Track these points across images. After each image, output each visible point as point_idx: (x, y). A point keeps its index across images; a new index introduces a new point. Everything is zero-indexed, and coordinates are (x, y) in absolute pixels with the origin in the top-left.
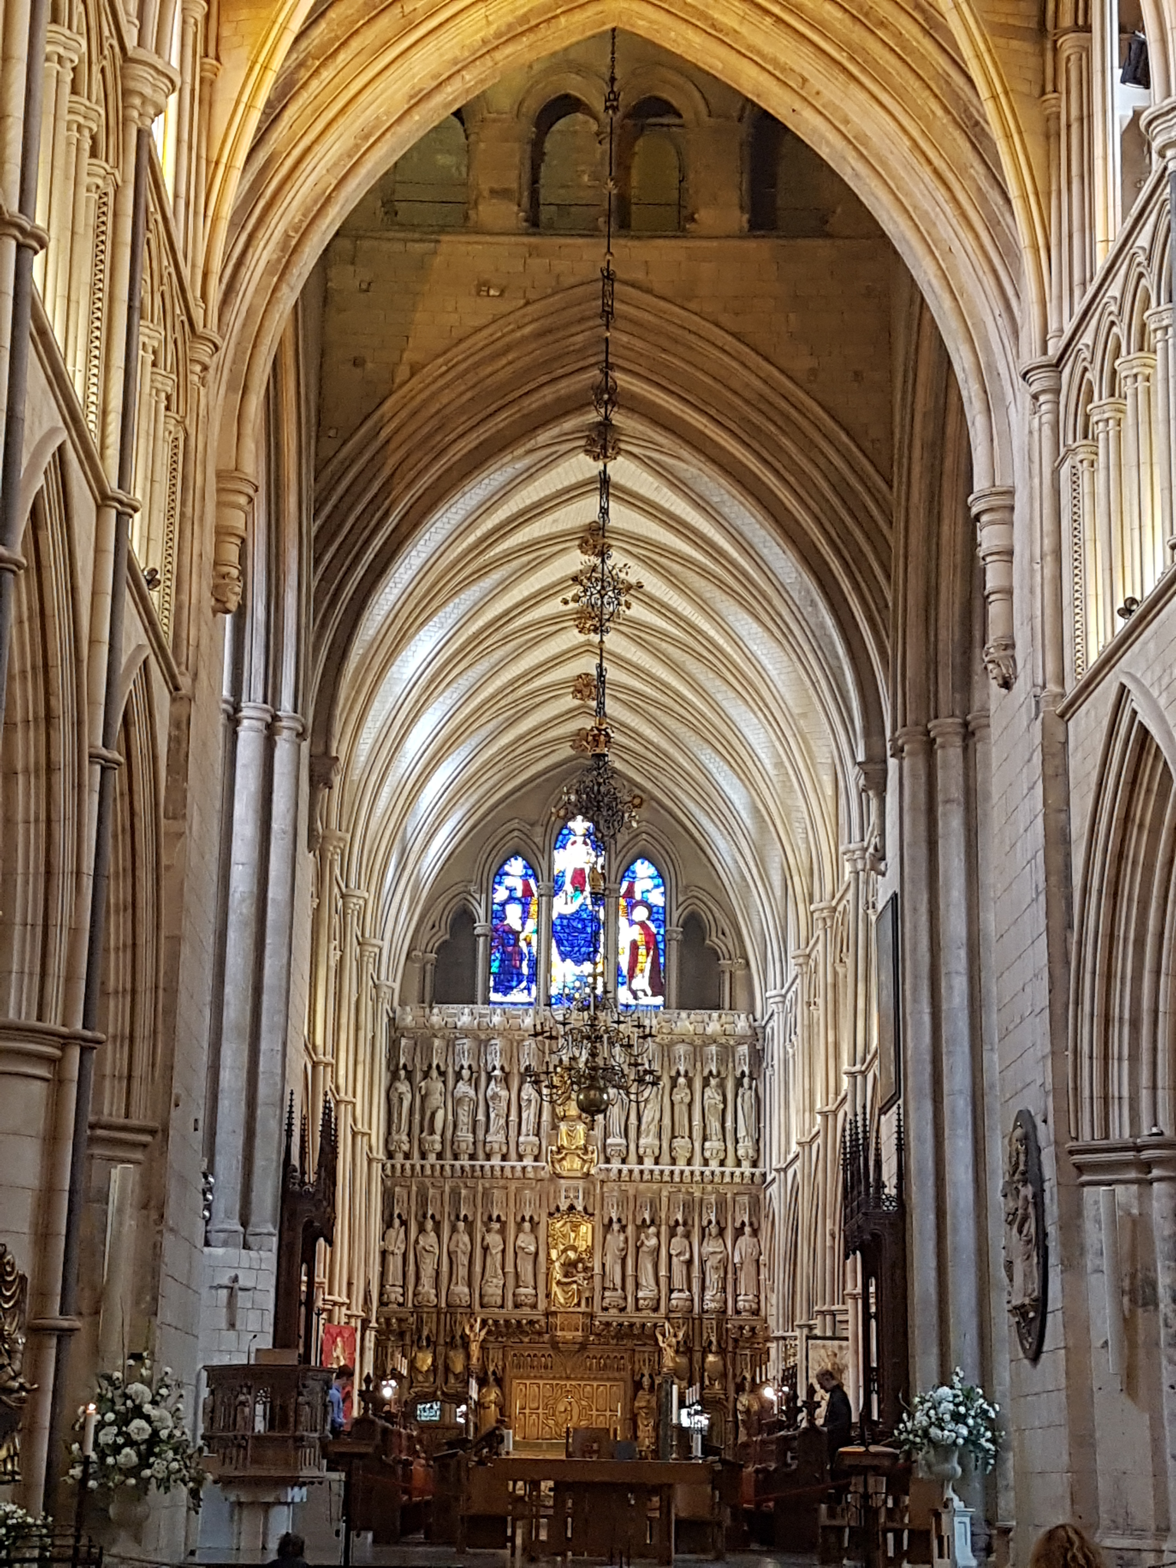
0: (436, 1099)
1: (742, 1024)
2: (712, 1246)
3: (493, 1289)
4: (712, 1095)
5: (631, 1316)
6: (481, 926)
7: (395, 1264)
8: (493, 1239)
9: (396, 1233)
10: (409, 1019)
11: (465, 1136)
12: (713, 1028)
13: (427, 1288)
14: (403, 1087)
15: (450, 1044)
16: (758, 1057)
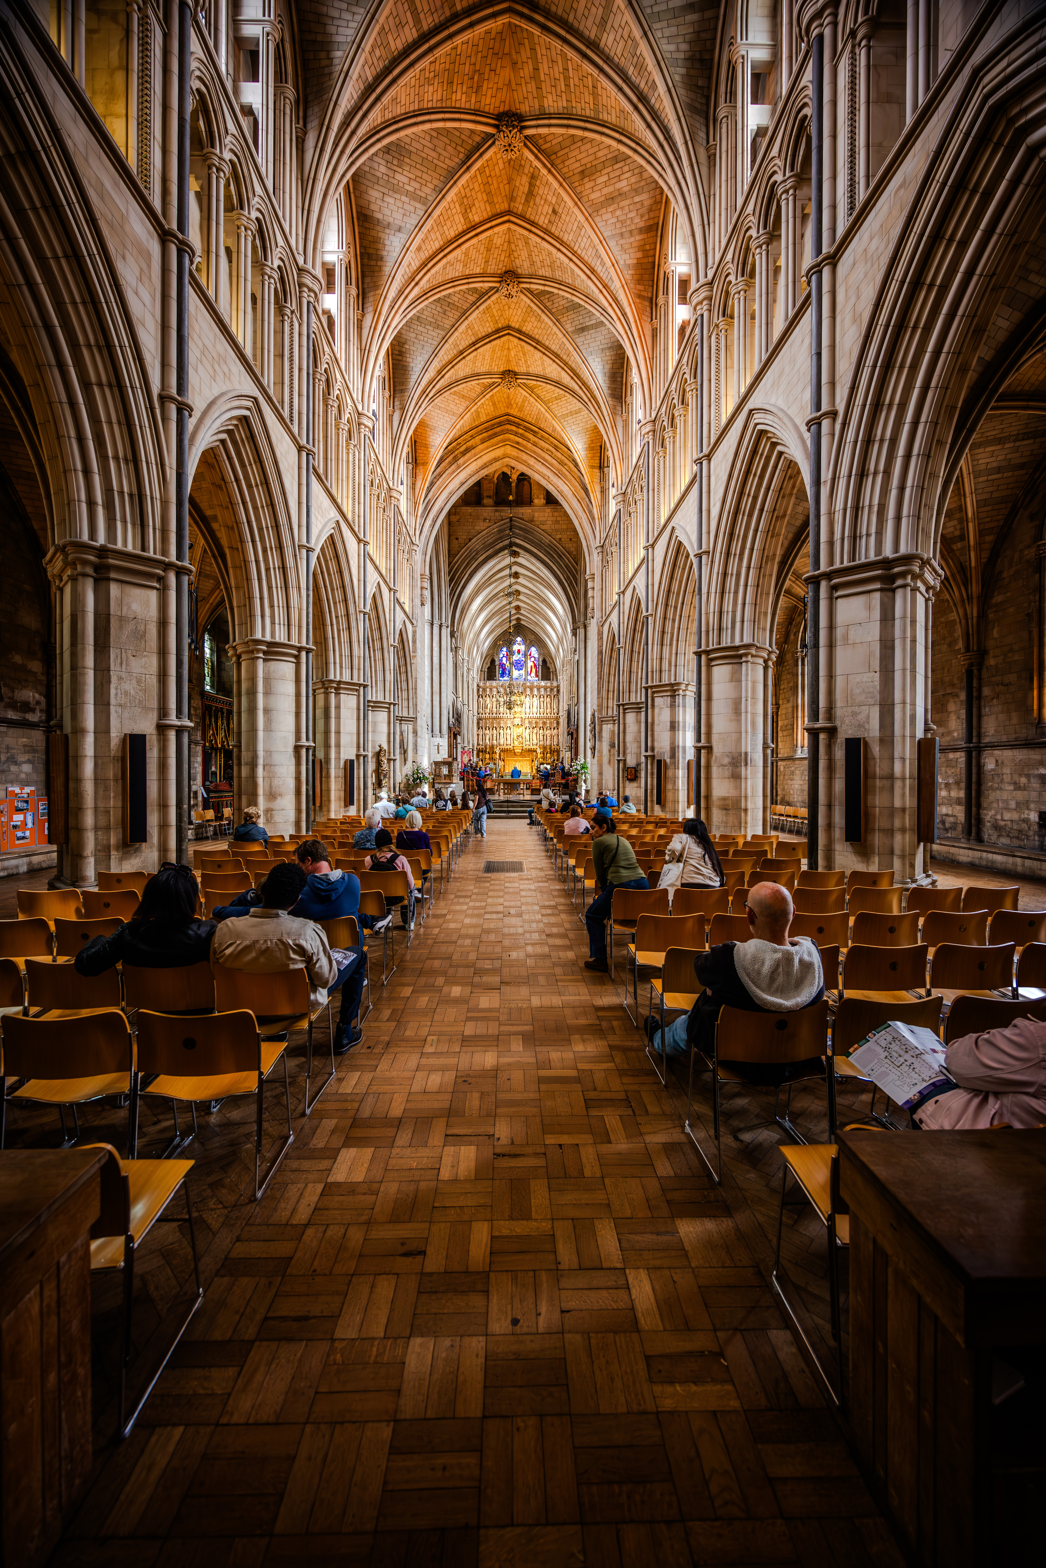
0: (488, 702)
1: (555, 684)
2: (548, 731)
3: (502, 742)
4: (548, 699)
5: (532, 747)
6: (497, 663)
7: (480, 737)
8: (501, 731)
9: (480, 730)
10: (481, 684)
11: (495, 710)
12: (549, 685)
13: (487, 741)
14: (481, 699)
15: (491, 690)
16: (558, 691)
